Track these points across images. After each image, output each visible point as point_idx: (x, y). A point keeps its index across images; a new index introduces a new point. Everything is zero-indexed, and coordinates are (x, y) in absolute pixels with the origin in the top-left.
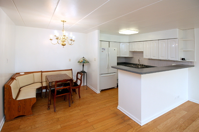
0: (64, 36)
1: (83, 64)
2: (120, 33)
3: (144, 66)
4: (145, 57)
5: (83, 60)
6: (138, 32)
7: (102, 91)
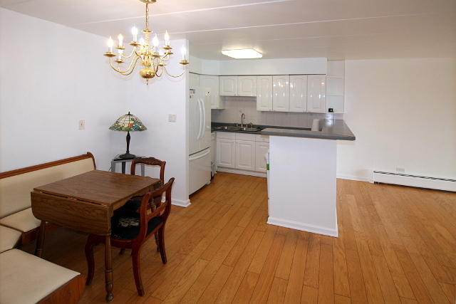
0: (167, 49)
1: (128, 135)
2: (224, 53)
3: (254, 126)
4: (260, 108)
5: (132, 122)
6: (261, 56)
7: (191, 197)
